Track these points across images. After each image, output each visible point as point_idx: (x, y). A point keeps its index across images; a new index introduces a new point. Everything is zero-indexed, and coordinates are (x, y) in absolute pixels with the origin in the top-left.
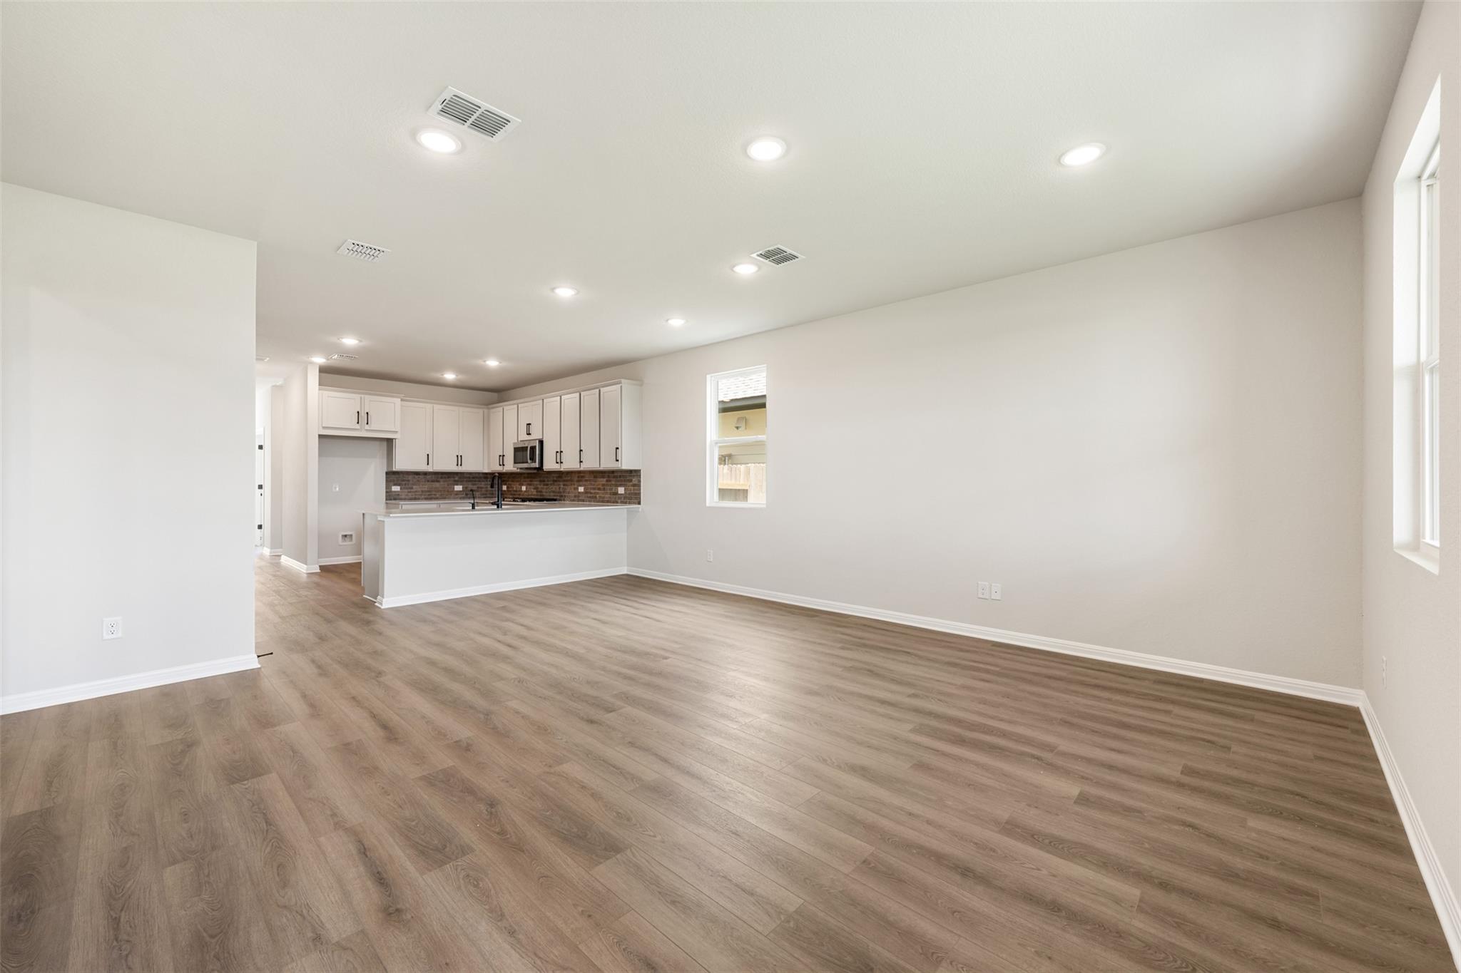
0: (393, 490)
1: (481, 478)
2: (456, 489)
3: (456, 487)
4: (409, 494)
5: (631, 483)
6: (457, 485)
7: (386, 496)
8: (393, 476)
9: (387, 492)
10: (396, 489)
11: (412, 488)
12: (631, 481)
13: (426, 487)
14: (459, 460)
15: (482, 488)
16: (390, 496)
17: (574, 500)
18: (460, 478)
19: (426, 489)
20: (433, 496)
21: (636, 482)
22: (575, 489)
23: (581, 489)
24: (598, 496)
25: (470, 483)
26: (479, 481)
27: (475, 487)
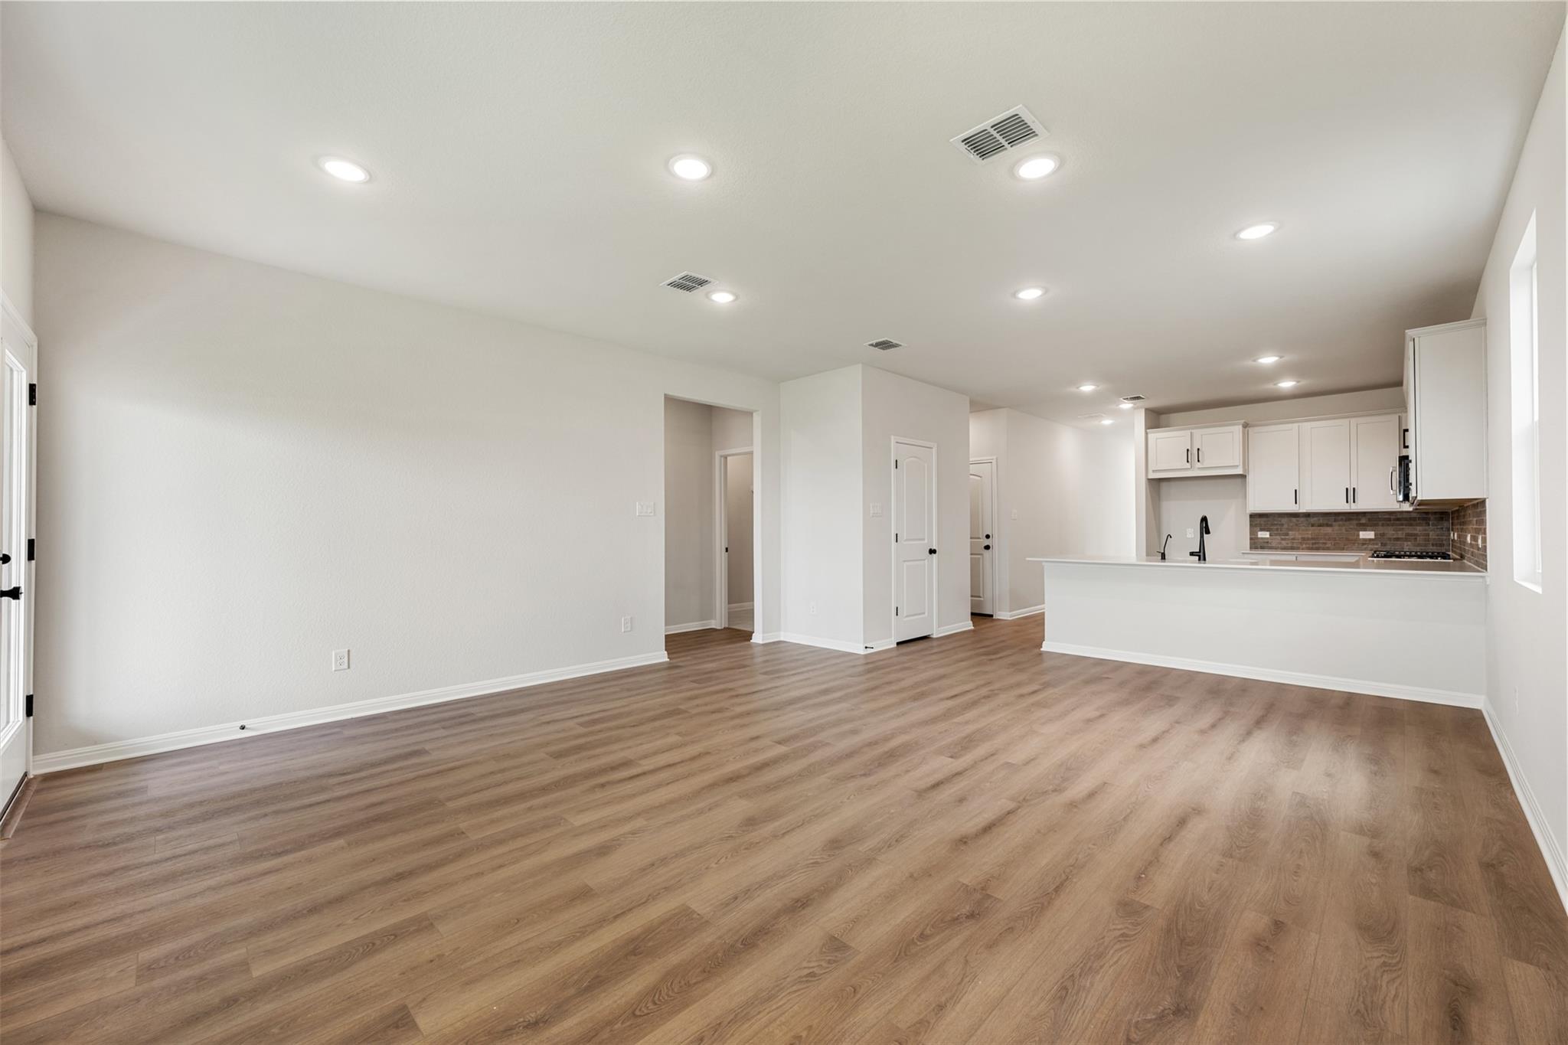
0: (1259, 536)
2: (1361, 537)
3: (1361, 533)
4: (1283, 542)
6: (1365, 530)
7: (1251, 544)
8: (1259, 520)
9: (1251, 539)
10: (1264, 535)
11: (1287, 535)
13: (1310, 532)
14: (1351, 494)
15: (1416, 535)
16: (1256, 545)
18: (1370, 520)
19: (1310, 536)
20: (1321, 545)
25: (1389, 528)
27: (1400, 534)
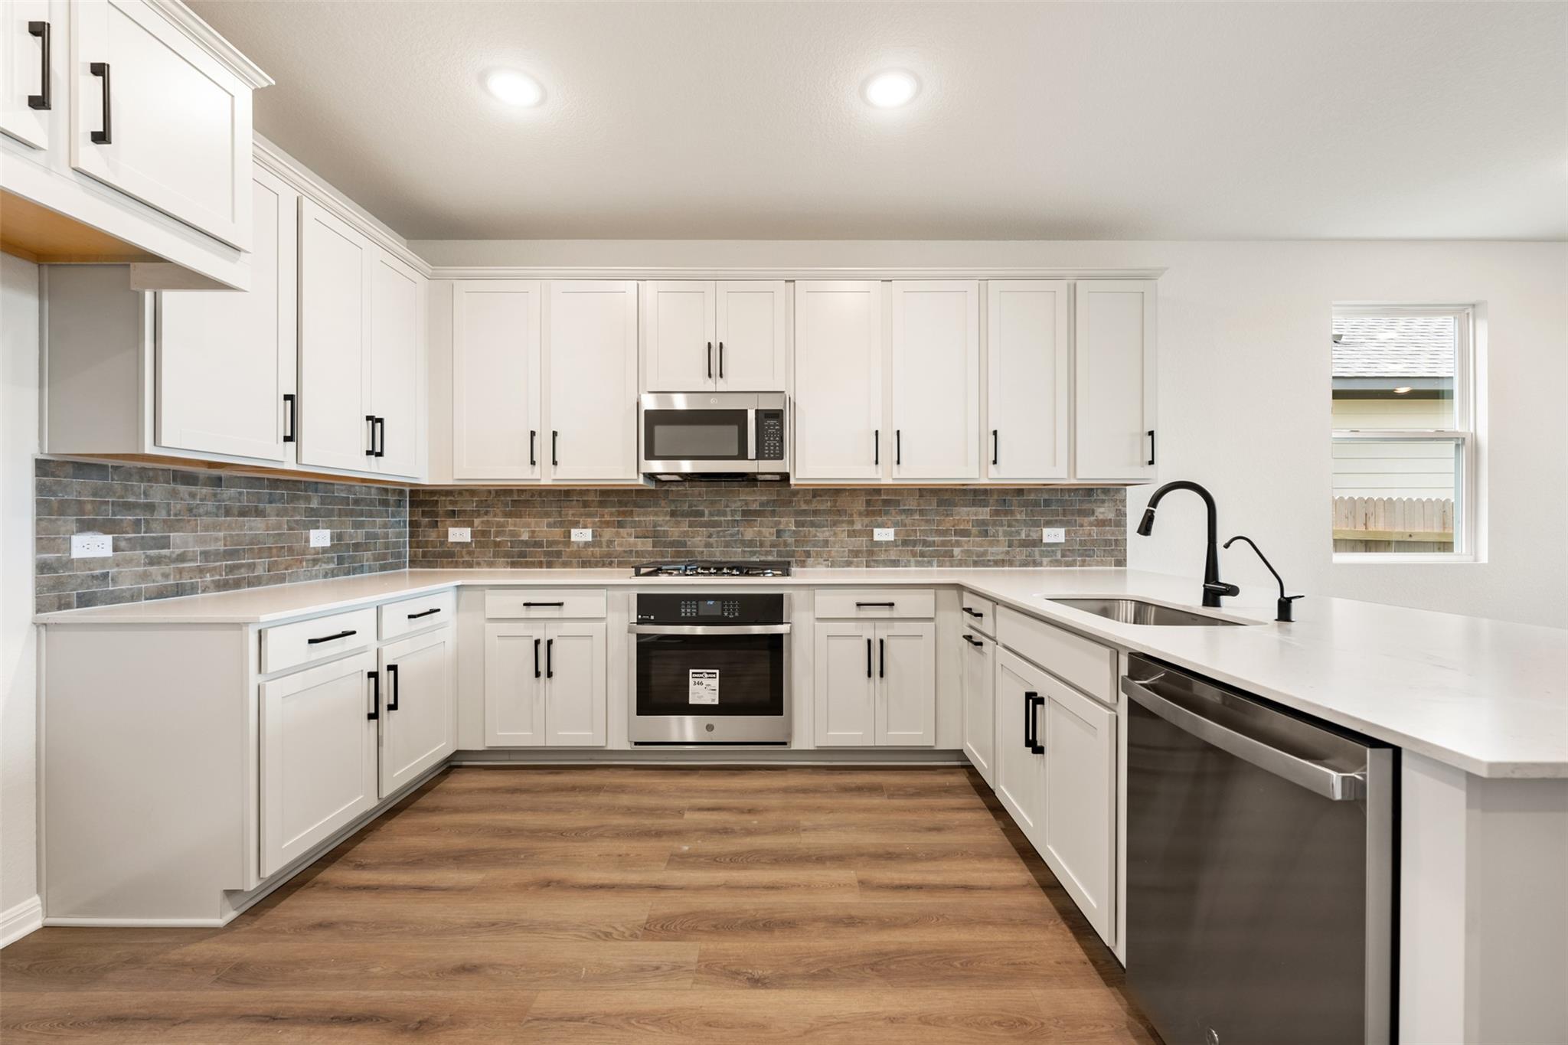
1: (371, 503)
3: (312, 533)
5: (1092, 519)
7: (40, 589)
9: (42, 567)
11: (164, 543)
12: (1093, 513)
14: (377, 434)
16: (59, 591)
17: (849, 564)
18: (323, 501)
20: (243, 573)
21: (1111, 516)
22: (852, 534)
23: (884, 534)
24: (957, 551)
26: (371, 514)
27: (360, 536)
